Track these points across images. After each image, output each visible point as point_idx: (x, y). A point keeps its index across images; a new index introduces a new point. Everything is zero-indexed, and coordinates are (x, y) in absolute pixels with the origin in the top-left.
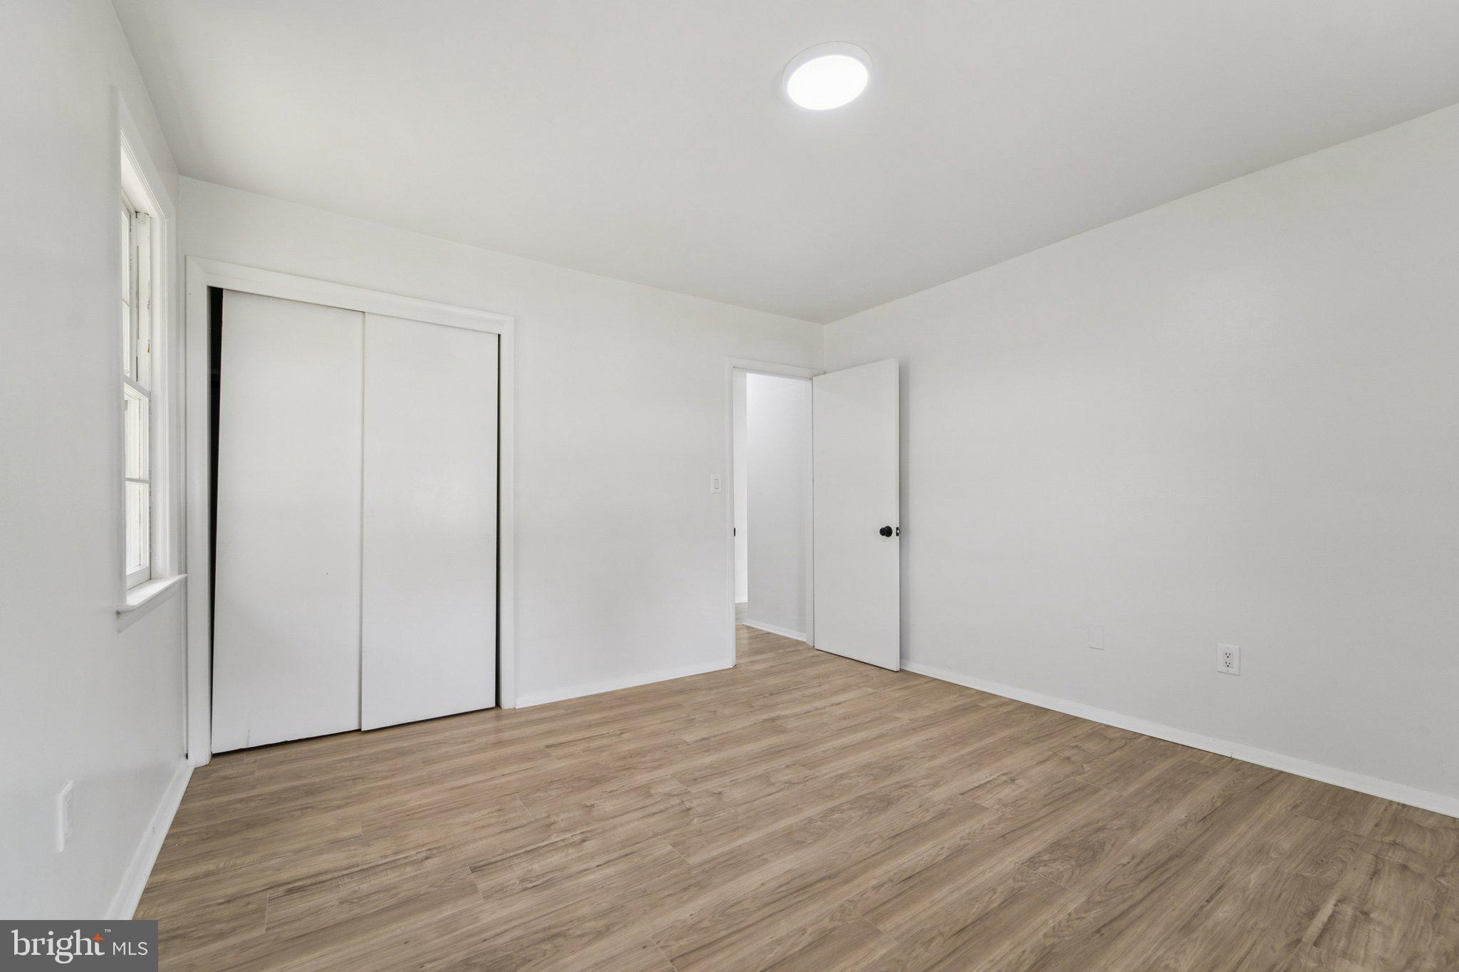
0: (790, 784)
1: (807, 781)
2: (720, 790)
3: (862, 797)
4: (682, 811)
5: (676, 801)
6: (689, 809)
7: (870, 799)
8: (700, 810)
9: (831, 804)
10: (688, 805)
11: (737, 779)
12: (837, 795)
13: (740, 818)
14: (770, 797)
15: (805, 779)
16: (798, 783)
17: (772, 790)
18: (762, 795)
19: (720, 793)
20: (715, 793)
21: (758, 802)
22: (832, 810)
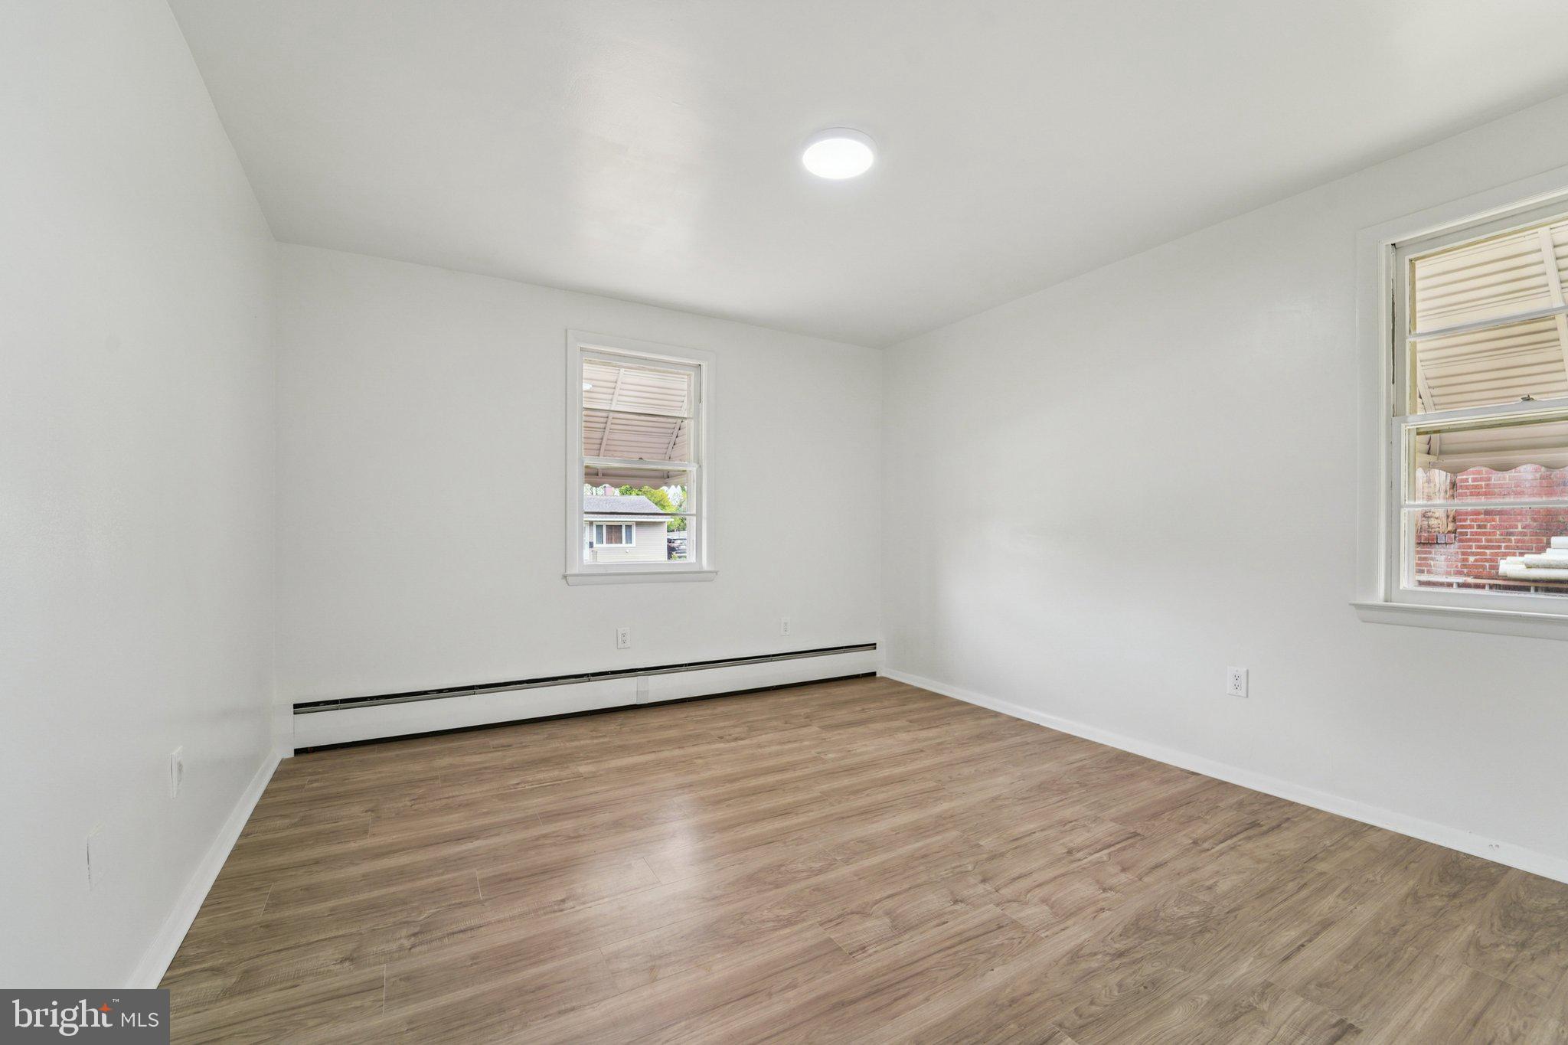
0: (863, 913)
1: (840, 916)
2: (957, 907)
3: (777, 886)
4: (991, 878)
5: (1007, 892)
6: (984, 881)
7: (770, 884)
8: (972, 880)
9: (820, 878)
10: (988, 887)
11: (938, 925)
12: (807, 890)
13: (922, 868)
14: (890, 892)
15: (839, 920)
16: (852, 913)
17: (889, 904)
18: (902, 896)
19: (956, 902)
20: (961, 901)
21: (906, 886)
22: (820, 872)
